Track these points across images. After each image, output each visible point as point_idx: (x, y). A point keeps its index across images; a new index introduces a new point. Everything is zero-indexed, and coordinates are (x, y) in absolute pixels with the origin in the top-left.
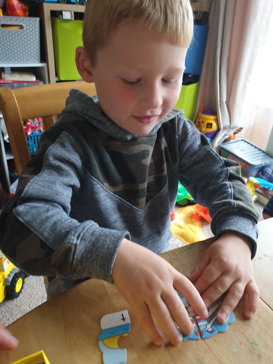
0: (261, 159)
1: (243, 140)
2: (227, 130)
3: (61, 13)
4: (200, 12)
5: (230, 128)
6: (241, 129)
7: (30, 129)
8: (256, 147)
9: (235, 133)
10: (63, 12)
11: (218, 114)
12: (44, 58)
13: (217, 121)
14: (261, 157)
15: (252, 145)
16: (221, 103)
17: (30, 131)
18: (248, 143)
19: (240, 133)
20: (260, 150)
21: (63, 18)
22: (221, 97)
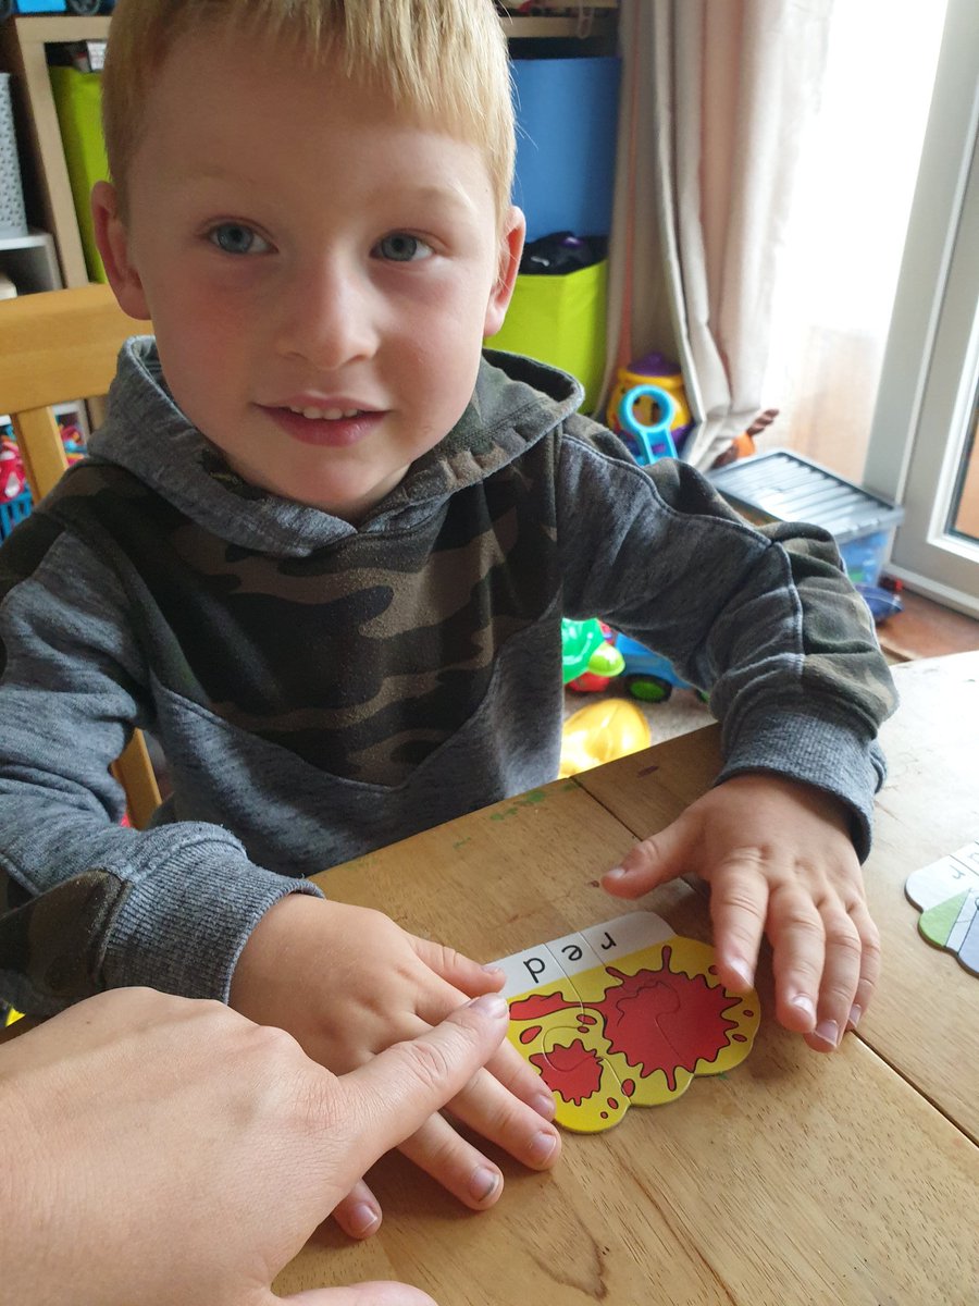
0: (851, 514)
1: (781, 455)
2: (723, 421)
3: (81, 48)
4: (587, 10)
5: (733, 413)
6: (772, 414)
7: (13, 476)
8: (827, 476)
9: (751, 432)
10: (92, 47)
11: (683, 371)
12: (37, 215)
13: (683, 392)
14: (849, 509)
15: (814, 469)
16: (692, 332)
17: (13, 484)
18: (802, 464)
19: (769, 429)
20: (842, 483)
21: (90, 67)
22: (689, 308)
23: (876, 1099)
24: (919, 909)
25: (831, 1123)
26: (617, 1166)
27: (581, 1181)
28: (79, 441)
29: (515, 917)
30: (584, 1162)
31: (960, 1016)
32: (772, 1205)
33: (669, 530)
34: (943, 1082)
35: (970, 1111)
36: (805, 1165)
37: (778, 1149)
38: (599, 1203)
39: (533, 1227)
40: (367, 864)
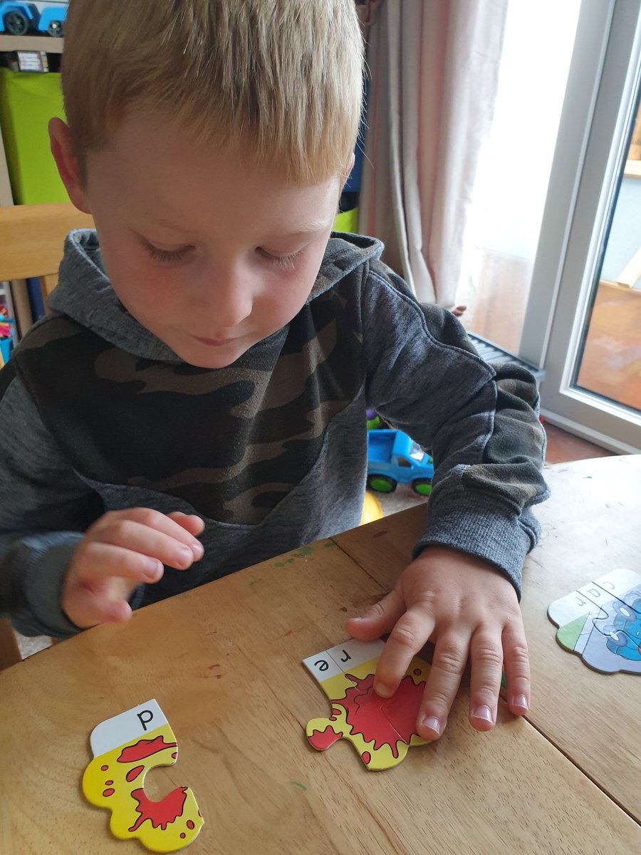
3: (14, 56)
6: (462, 309)
8: (496, 349)
10: (20, 55)
15: (488, 345)
16: (411, 255)
18: (480, 341)
20: (506, 354)
21: (19, 68)
22: (410, 239)
23: (530, 754)
24: (557, 626)
25: (500, 770)
26: (356, 801)
27: (332, 813)
28: (6, 314)
29: (290, 632)
30: (334, 800)
31: (583, 697)
32: (460, 827)
33: (430, 353)
34: (572, 740)
35: (591, 761)
36: (482, 799)
37: (465, 788)
38: (344, 829)
39: (298, 846)
40: (190, 597)
